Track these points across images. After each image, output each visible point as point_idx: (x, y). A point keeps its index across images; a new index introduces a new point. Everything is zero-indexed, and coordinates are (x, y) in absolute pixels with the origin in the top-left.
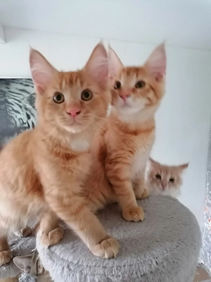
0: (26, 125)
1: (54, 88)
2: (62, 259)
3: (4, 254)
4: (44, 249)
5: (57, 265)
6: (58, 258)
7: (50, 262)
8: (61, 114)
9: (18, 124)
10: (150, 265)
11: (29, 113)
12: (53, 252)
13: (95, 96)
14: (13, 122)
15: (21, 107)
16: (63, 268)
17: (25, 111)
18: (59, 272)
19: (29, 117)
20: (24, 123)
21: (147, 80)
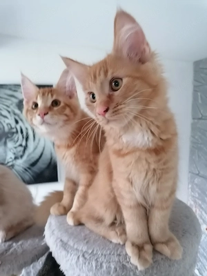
0: (15, 130)
2: (77, 249)
5: (71, 255)
6: (72, 248)
7: (64, 253)
11: (17, 118)
12: (66, 244)
15: (9, 112)
16: (78, 257)
17: (13, 117)
18: (74, 262)
19: (17, 122)
20: (12, 128)
21: (61, 99)
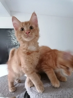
1: (21, 26)
2: (36, 92)
3: (13, 88)
4: (28, 88)
5: (34, 93)
7: (31, 92)
8: (23, 34)
9: (14, 44)
10: (68, 96)
12: (32, 89)
13: (34, 28)
14: (12, 43)
16: (36, 95)
18: (35, 96)
20: (16, 44)
